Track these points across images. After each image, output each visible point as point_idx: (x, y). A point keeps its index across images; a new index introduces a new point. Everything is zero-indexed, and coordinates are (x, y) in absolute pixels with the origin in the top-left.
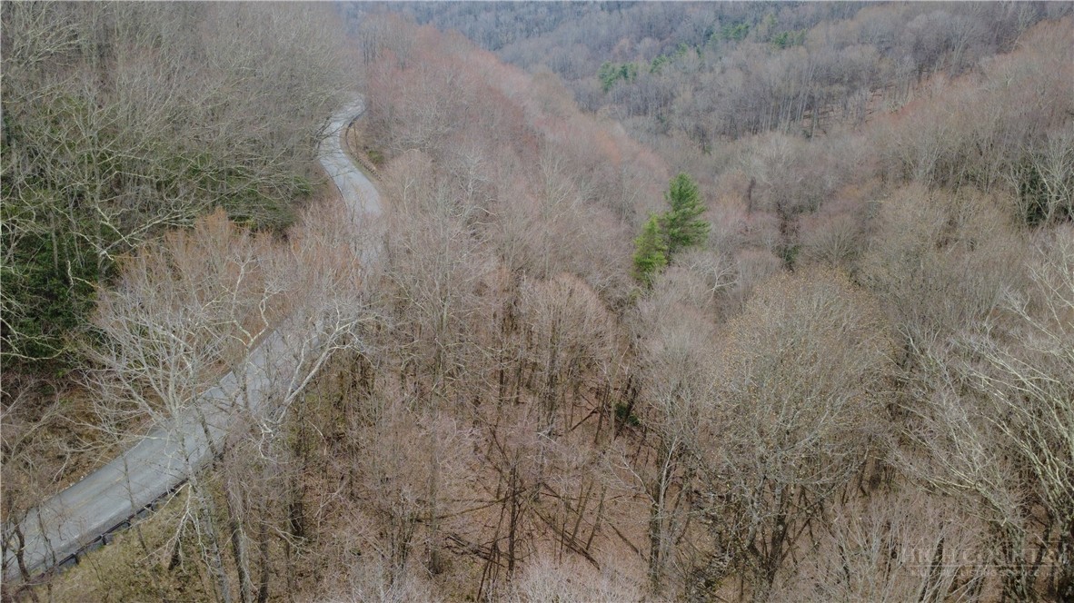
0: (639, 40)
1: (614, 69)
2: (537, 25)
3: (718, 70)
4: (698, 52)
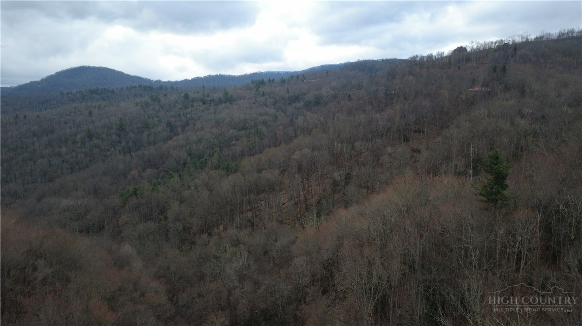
0: (144, 171)
1: (128, 190)
2: (78, 164)
3: (193, 188)
4: (180, 175)
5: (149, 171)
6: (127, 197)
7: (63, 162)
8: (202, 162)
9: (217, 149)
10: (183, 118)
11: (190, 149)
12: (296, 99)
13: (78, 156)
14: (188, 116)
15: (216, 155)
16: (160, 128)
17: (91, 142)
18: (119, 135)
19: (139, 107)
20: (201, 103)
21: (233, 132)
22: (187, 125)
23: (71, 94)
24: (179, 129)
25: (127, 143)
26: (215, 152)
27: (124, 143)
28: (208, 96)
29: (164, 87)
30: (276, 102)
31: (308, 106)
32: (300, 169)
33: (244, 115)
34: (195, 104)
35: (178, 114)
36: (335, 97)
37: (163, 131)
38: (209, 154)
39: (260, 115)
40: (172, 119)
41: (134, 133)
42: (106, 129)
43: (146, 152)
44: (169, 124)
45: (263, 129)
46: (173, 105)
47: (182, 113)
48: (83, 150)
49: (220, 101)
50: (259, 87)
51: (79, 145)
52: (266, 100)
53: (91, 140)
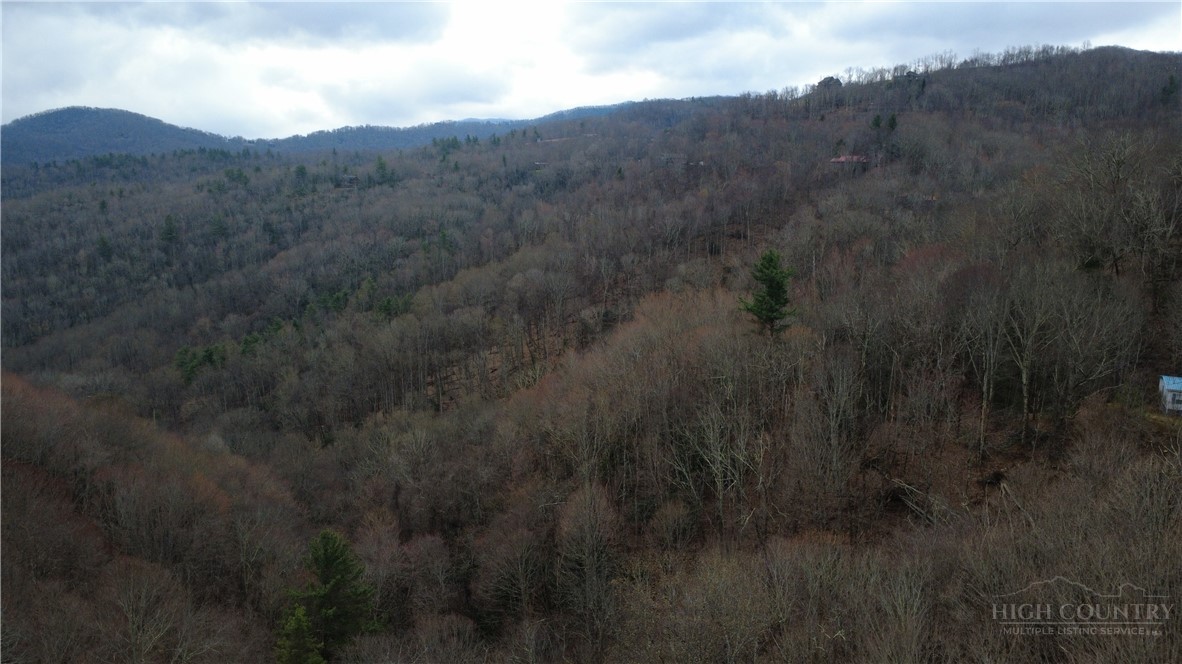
0: (222, 317)
1: (194, 355)
2: (84, 308)
3: (323, 346)
4: (295, 325)
5: (232, 318)
6: (193, 367)
7: (53, 304)
8: (338, 298)
9: (368, 275)
10: (296, 214)
11: (313, 275)
12: (521, 176)
13: (84, 292)
14: (307, 211)
15: (365, 285)
16: (250, 235)
17: (109, 266)
18: (166, 250)
19: (204, 193)
20: (331, 186)
21: (397, 242)
22: (305, 228)
23: (55, 166)
24: (289, 237)
25: (184, 265)
26: (363, 280)
27: (176, 266)
28: (346, 170)
29: (251, 152)
30: (481, 183)
31: (543, 190)
32: (522, 306)
33: (418, 209)
34: (320, 188)
35: (285, 206)
36: (595, 172)
37: (257, 241)
38: (352, 284)
39: (451, 207)
40: (274, 218)
41: (196, 245)
42: (138, 237)
43: (225, 282)
44: (267, 227)
45: (455, 234)
46: (274, 189)
47: (293, 205)
48: (94, 279)
49: (371, 182)
50: (448, 153)
51: (84, 270)
52: (462, 179)
53: (109, 261)
